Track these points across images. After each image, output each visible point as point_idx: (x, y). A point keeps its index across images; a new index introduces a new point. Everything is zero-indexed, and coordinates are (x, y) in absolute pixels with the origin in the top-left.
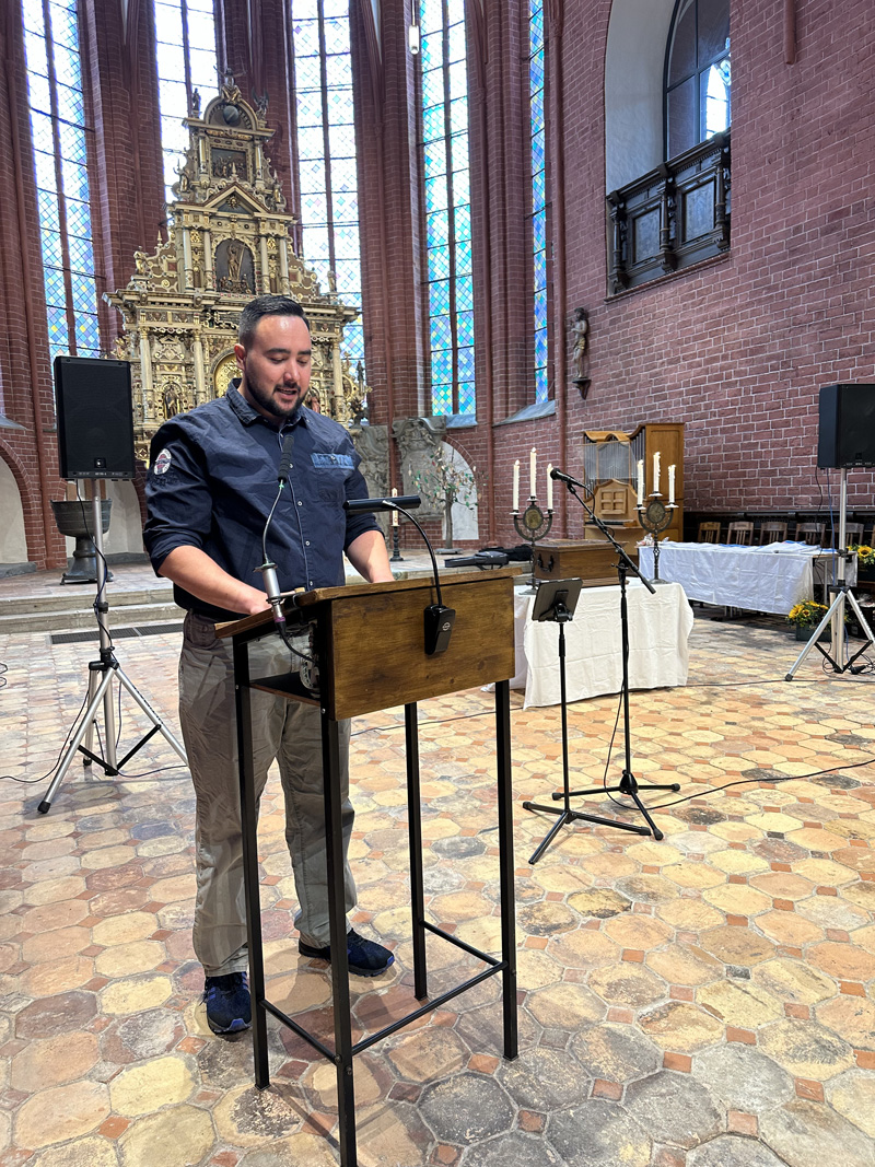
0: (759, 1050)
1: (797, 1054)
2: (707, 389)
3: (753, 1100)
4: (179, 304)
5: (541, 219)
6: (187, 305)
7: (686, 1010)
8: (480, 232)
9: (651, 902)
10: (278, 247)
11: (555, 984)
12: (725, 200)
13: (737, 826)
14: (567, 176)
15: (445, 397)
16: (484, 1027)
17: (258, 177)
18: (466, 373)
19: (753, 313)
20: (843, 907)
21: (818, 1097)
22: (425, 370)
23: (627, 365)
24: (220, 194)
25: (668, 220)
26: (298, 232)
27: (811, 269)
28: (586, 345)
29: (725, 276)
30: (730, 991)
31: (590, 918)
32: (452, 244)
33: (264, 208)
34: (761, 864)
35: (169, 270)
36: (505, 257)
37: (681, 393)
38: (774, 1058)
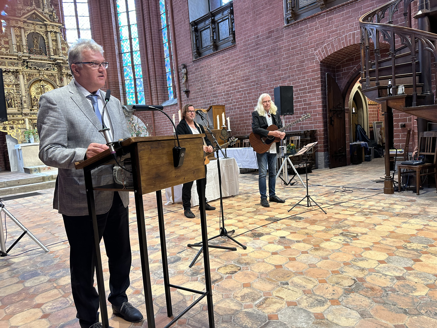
0: (299, 307)
1: (312, 305)
2: (231, 93)
3: (302, 324)
4: (11, 59)
5: (165, 31)
6: (15, 59)
7: (271, 299)
8: (142, 35)
9: (248, 266)
10: (56, 37)
11: (221, 300)
12: (232, 26)
13: (269, 236)
14: (175, 15)
15: (132, 98)
16: (199, 321)
17: (45, 7)
18: (140, 88)
19: (245, 66)
20: (311, 257)
21: (323, 318)
22: (123, 87)
23: (202, 85)
24: (28, 13)
25: (213, 32)
26: (64, 32)
27: (263, 51)
28: (187, 78)
29: (234, 53)
30: (283, 290)
31: (227, 275)
32: (130, 39)
33: (49, 20)
34: (281, 247)
35: (5, 44)
36: (152, 44)
37: (223, 95)
38: (305, 309)
